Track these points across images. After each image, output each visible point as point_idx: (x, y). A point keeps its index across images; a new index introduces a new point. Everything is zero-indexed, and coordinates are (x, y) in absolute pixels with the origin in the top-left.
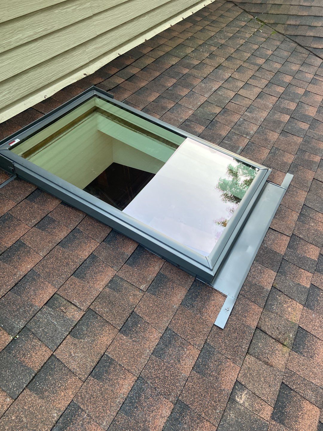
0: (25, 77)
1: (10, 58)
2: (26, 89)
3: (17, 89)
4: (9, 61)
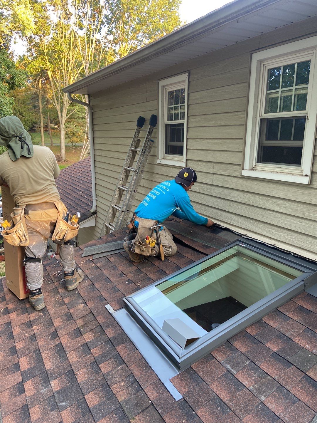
0: (310, 239)
1: (306, 223)
2: (307, 246)
3: (300, 241)
4: (305, 224)
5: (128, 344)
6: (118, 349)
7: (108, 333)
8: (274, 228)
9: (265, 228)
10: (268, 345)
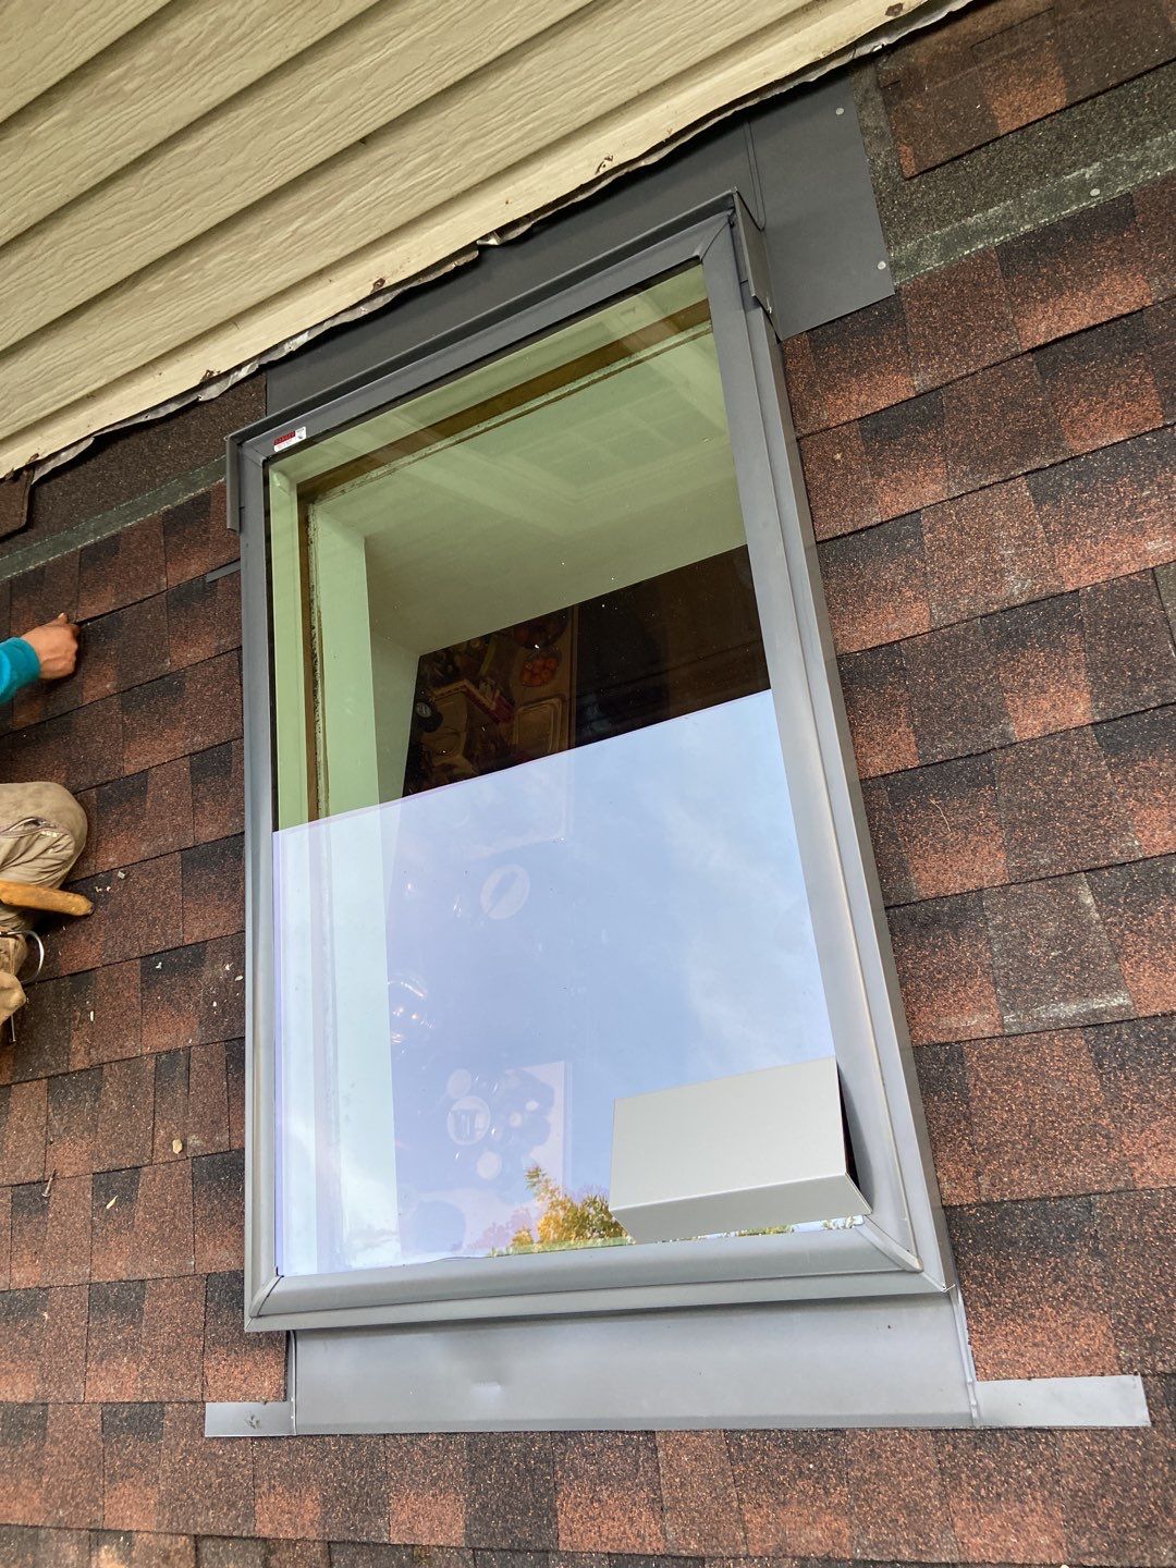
0: (502, 85)
5: (580, 1462)
6: (577, 1538)
7: (423, 1527)
8: (289, 204)
9: (254, 251)
10: (1026, 724)
